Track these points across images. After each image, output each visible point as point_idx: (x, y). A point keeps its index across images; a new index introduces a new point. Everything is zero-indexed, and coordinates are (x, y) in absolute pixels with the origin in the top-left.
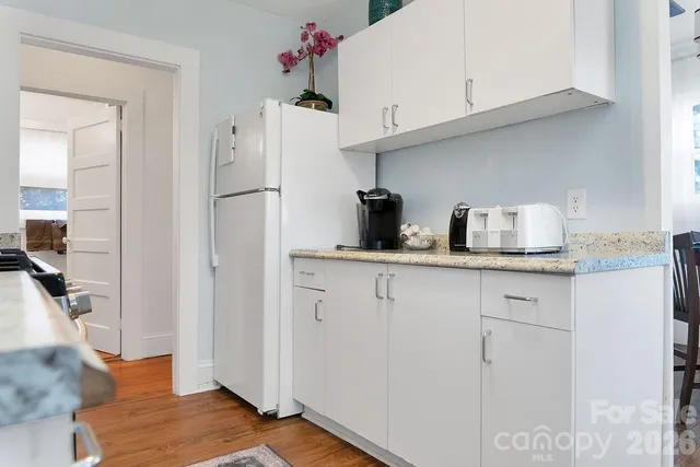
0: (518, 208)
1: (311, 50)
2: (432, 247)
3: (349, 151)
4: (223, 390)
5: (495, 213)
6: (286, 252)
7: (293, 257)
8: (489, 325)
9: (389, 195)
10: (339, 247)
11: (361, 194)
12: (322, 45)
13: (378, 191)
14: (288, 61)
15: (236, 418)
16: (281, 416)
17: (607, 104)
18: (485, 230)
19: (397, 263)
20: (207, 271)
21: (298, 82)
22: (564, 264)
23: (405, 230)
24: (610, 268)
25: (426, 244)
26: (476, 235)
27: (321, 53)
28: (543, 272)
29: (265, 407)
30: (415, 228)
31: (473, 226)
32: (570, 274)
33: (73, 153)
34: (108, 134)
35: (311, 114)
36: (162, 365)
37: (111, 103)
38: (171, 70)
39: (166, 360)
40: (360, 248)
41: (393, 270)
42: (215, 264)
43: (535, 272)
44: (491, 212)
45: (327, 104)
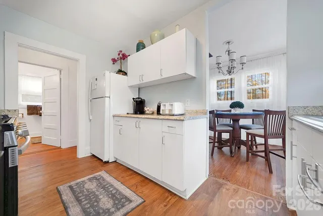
0: (173, 103)
1: (121, 58)
2: (153, 113)
3: (131, 87)
4: (93, 155)
5: (167, 104)
6: (112, 115)
7: (114, 116)
8: (164, 134)
9: (142, 99)
10: (128, 114)
11: (134, 99)
12: (124, 57)
13: (139, 98)
14: (114, 61)
15: (97, 163)
16: (110, 162)
17: (195, 78)
18: (165, 109)
19: (141, 118)
20: (89, 121)
21: (117, 67)
22: (182, 118)
23: (146, 109)
24: (193, 119)
25: (151, 113)
26: (163, 110)
27: (124, 59)
28: (177, 120)
29: (105, 160)
30: (148, 108)
31: (162, 108)
32: (183, 120)
33: (44, 84)
34: (57, 79)
35: (121, 76)
36: (74, 149)
37: (58, 69)
38: (77, 60)
39: (75, 147)
40: (133, 114)
41: (140, 120)
42: (91, 118)
43: (175, 120)
44: (166, 104)
45: (125, 74)
